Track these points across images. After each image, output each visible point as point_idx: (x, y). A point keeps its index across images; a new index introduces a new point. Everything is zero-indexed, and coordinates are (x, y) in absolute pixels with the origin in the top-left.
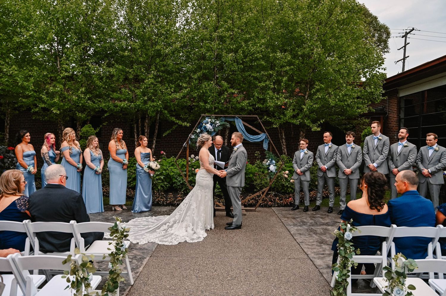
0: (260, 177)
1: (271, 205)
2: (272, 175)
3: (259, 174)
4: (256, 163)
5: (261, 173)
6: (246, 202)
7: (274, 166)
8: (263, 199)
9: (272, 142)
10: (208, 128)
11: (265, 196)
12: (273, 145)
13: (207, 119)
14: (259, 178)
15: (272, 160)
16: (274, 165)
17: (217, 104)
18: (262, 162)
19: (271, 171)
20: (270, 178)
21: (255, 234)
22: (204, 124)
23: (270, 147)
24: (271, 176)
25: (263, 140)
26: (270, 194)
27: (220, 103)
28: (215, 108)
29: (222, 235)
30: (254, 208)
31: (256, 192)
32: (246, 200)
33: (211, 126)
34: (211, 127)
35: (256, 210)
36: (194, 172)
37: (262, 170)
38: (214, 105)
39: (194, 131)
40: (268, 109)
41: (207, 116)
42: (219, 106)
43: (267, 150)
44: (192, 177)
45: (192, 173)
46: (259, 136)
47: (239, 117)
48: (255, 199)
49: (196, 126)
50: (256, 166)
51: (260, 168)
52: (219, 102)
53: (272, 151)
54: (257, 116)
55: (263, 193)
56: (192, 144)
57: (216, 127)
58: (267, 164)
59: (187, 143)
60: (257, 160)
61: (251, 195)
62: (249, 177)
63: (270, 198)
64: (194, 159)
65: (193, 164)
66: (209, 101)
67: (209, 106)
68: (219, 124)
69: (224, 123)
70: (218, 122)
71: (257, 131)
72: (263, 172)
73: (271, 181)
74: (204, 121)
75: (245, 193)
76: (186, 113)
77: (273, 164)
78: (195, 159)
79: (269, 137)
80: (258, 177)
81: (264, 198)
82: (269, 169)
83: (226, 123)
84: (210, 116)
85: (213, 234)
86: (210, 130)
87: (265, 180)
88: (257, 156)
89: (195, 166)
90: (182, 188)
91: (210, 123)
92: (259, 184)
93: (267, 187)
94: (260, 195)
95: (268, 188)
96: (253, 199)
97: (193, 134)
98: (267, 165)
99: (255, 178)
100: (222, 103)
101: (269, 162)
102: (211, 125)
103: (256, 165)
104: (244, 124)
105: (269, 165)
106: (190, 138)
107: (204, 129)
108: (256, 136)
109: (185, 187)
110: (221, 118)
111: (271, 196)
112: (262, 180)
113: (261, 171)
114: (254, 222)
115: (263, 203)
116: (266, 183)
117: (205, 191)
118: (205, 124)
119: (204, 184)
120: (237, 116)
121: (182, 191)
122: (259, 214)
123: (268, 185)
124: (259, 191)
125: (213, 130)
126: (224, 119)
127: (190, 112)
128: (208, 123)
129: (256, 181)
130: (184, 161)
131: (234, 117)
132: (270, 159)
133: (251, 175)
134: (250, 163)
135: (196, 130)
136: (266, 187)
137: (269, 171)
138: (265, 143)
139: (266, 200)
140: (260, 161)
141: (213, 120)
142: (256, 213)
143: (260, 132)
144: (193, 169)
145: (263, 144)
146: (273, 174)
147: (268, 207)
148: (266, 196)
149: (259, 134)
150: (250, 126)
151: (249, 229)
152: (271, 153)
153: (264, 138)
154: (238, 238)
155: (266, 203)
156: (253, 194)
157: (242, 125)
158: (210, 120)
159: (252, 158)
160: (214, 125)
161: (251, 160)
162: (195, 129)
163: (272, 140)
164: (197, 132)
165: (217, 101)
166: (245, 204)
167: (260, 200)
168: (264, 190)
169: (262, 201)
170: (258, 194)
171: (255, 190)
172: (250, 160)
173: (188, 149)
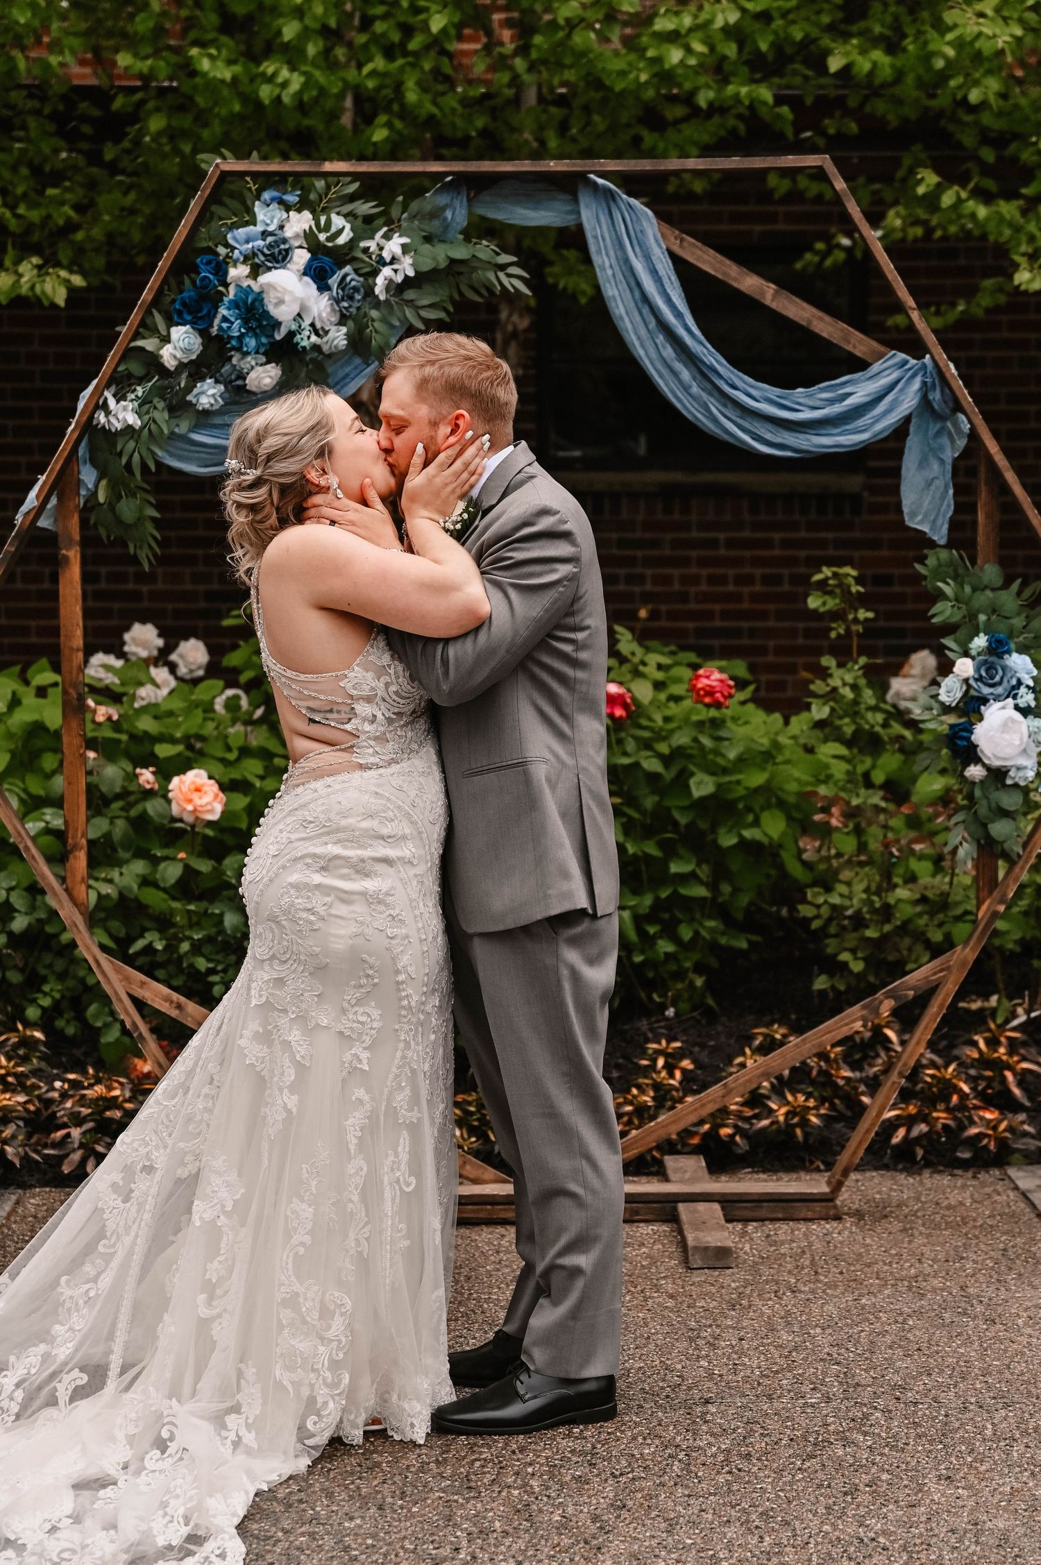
0: (874, 845)
1: (1002, 1143)
2: (1004, 814)
3: (851, 814)
4: (818, 686)
5: (876, 799)
6: (724, 1111)
7: (1025, 712)
8: (914, 1074)
9: (993, 447)
10: (284, 313)
11: (931, 1045)
12: (1011, 477)
13: (267, 215)
14: (862, 847)
15: (997, 649)
16: (1027, 698)
17: (379, 63)
18: (879, 677)
19: (998, 775)
20: (989, 849)
21: (838, 1483)
22: (238, 272)
23: (973, 509)
24: (999, 829)
25: (901, 432)
26: (979, 1019)
27: (414, 44)
28: (367, 108)
29: (474, 1507)
30: (813, 1184)
31: (834, 1005)
32: (728, 1092)
33: (323, 287)
34: (321, 306)
35: (844, 1196)
36: (152, 807)
37: (888, 764)
38: (351, 75)
39: (130, 353)
40: (942, 101)
41: (268, 180)
42: (398, 88)
43: (941, 536)
44: (139, 867)
45: (141, 824)
46: (860, 389)
47: (633, 184)
48: (826, 1080)
49: (147, 295)
50: (820, 725)
51: (867, 743)
52: (407, 31)
53: (1003, 544)
54: (823, 160)
55: (907, 1016)
56: (115, 495)
57: (377, 304)
58: (950, 690)
59: (64, 485)
60: (828, 661)
61: (778, 1032)
62: (751, 849)
63: (984, 1062)
64: (160, 674)
65: (146, 724)
66: (290, 31)
67: (296, 81)
68: (407, 267)
69: (461, 253)
70: (394, 246)
71: (826, 327)
72: (897, 791)
73: (986, 882)
74: (242, 239)
75: (710, 1014)
76: (44, 177)
77: (1012, 692)
78: (173, 668)
79: (967, 399)
80: (848, 845)
81: (918, 1068)
82: (970, 754)
83: (485, 249)
84: (298, 179)
85: (365, 1501)
86: (306, 340)
87: (922, 868)
88: (836, 615)
89: (173, 741)
90: (34, 982)
91: (301, 257)
92: (858, 922)
93: (948, 944)
94: (877, 1032)
95: (965, 954)
96: (798, 1077)
97: (121, 384)
98: (946, 709)
99: (810, 847)
100: (437, 44)
101: (965, 667)
102: (318, 274)
103: (820, 711)
104: (677, 260)
105: (972, 706)
106: (89, 427)
107: (236, 328)
108: (821, 392)
109: (62, 977)
110: (432, 199)
111: (993, 1043)
112: (887, 875)
113: (879, 777)
114: (823, 1339)
115: (910, 1121)
116: (937, 905)
117: (345, 1025)
118: (255, 273)
119: (339, 946)
120: (600, 170)
121: (32, 1013)
122: (874, 1242)
123: (961, 930)
124: (860, 991)
125: (338, 337)
126: (457, 214)
127: (94, 158)
128: (278, 256)
129: (828, 889)
130: (42, 692)
131: (570, 185)
132: (980, 642)
133: (773, 827)
134: (755, 700)
135: (149, 344)
136: (937, 951)
137: (975, 772)
138: (923, 463)
139: (947, 1088)
140: (868, 671)
141: (338, 221)
142: (840, 1233)
143: (858, 343)
144: (147, 776)
145: (896, 473)
146: (1010, 801)
147: (965, 1165)
148: (945, 1043)
149: (858, 365)
150: (749, 283)
151: (773, 1425)
152: (991, 572)
153: (908, 401)
154: (648, 1534)
155: (941, 1116)
156: (799, 1030)
157: (665, 267)
158: (299, 222)
159: (779, 651)
160: (354, 279)
161: (770, 668)
162: (146, 328)
163: (996, 435)
164: (169, 355)
165: (379, 27)
166: (712, 1135)
167: (874, 1085)
168: (918, 976)
169: (905, 1096)
170: (852, 1021)
171: (821, 983)
172: (752, 668)
173: (73, 555)
